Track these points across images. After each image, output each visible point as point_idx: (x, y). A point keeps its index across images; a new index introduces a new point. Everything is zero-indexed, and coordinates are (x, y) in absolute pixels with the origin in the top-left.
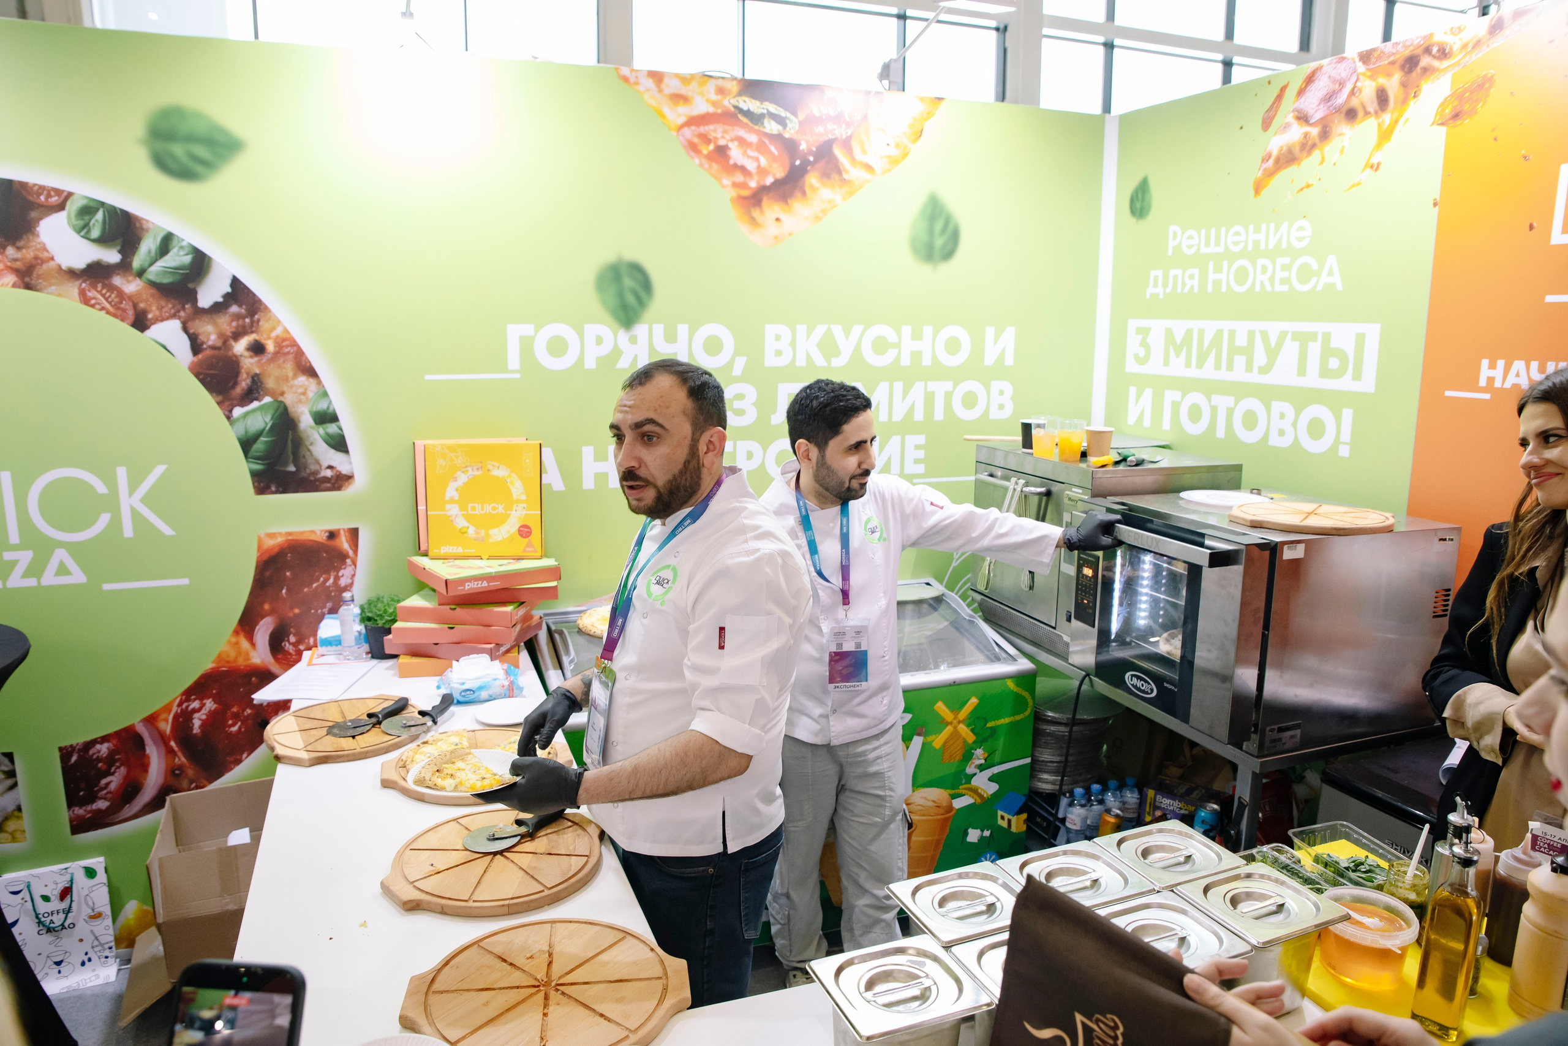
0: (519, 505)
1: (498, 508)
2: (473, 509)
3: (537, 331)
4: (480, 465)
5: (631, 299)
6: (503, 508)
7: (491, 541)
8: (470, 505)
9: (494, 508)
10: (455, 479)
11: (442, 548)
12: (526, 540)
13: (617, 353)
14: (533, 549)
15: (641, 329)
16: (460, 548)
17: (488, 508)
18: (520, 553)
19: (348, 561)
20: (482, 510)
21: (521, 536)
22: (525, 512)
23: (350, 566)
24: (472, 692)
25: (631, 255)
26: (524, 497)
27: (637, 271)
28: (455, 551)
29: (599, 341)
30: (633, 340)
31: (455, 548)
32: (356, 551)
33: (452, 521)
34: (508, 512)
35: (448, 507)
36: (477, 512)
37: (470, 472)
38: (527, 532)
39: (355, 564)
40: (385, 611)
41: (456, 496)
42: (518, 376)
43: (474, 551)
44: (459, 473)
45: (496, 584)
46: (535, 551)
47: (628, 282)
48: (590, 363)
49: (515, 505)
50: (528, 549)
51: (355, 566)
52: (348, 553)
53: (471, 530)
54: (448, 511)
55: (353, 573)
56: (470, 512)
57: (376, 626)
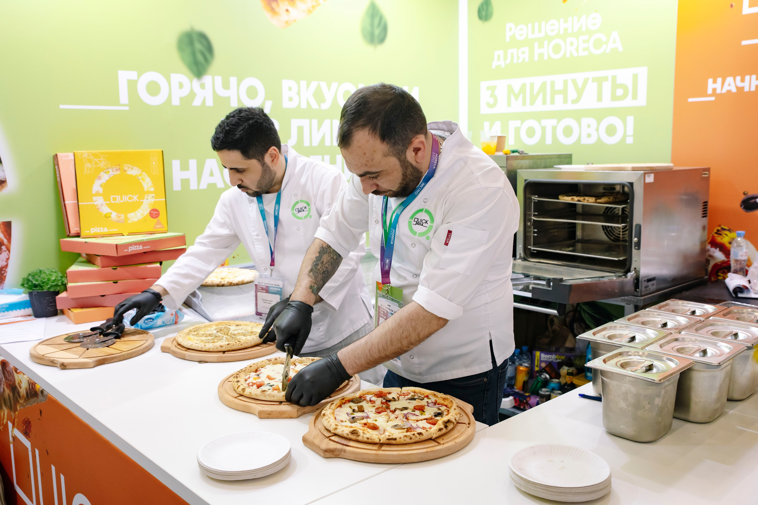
0: (149, 195)
1: (133, 198)
2: (115, 199)
3: (139, 76)
4: (118, 167)
5: (200, 58)
6: (137, 198)
7: (129, 222)
8: (112, 197)
9: (130, 198)
10: (99, 178)
11: (92, 229)
12: (156, 220)
13: (192, 95)
14: (161, 226)
15: (207, 79)
16: (106, 228)
17: (126, 198)
18: (151, 229)
19: (4, 248)
20: (121, 199)
21: (152, 217)
22: (153, 200)
23: (5, 251)
24: (152, 320)
25: (201, 26)
26: (152, 189)
27: (203, 37)
28: (102, 231)
29: (181, 86)
30: (203, 86)
31: (102, 228)
32: (9, 240)
33: (98, 209)
34: (141, 201)
35: (95, 198)
36: (117, 202)
37: (111, 172)
38: (157, 214)
39: (9, 250)
40: (49, 280)
41: (101, 190)
42: (127, 108)
43: (117, 230)
44: (102, 174)
45: (148, 248)
46: (163, 227)
47: (198, 46)
48: (176, 102)
49: (146, 196)
50: (157, 226)
51: (9, 251)
52: (3, 241)
53: (114, 215)
54: (95, 201)
55: (7, 257)
56: (112, 202)
57: (42, 291)
